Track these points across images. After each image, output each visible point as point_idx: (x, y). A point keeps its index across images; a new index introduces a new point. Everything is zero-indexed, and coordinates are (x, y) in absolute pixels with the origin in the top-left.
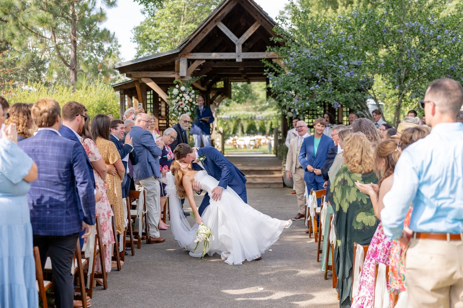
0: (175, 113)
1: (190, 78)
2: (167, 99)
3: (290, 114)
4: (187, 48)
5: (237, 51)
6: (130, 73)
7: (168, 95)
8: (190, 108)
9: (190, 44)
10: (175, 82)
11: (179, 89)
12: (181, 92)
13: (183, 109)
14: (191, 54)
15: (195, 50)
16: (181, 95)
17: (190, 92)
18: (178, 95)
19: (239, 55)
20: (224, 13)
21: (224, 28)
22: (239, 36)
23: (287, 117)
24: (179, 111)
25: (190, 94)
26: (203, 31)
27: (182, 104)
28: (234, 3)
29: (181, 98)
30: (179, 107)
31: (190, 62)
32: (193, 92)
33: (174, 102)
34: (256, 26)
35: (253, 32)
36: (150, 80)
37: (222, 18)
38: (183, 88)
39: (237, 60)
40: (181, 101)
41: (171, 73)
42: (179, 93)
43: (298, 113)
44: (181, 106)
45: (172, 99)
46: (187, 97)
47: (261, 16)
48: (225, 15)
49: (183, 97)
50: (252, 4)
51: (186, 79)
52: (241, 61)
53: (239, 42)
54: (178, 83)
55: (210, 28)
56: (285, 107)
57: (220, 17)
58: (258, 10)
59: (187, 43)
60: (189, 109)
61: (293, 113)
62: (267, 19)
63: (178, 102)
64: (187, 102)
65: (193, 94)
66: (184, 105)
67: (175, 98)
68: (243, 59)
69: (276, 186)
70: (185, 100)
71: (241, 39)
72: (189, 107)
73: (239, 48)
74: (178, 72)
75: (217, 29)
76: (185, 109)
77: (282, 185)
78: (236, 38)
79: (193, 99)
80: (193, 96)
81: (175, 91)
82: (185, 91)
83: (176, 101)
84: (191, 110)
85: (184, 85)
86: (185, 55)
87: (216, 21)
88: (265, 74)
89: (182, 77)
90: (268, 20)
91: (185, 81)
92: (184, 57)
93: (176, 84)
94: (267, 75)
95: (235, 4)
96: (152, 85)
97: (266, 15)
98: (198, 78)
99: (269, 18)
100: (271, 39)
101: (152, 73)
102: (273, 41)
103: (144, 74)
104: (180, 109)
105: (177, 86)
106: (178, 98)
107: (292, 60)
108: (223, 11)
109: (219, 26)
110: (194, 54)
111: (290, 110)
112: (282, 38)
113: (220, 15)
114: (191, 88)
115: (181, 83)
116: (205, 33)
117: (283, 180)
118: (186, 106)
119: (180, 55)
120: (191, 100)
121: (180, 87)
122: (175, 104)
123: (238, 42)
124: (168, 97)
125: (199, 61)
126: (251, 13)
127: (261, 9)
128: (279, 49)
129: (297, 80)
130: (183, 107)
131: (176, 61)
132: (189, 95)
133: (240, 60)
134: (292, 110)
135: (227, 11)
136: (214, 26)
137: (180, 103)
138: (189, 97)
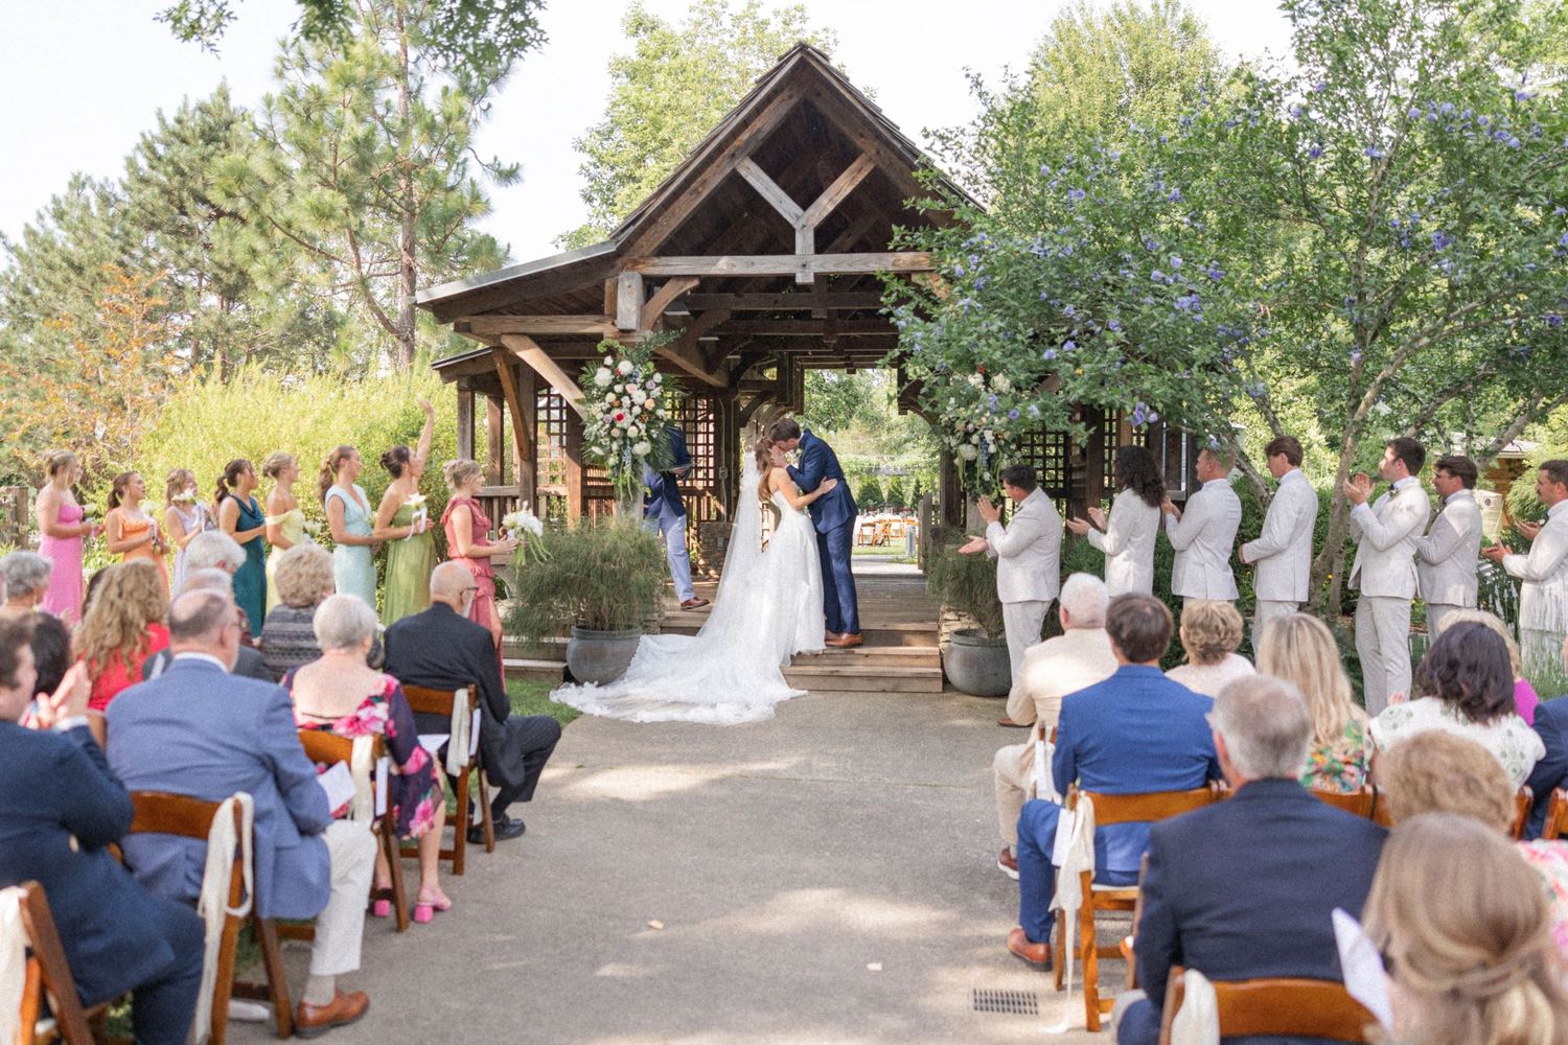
0: (601, 445)
1: (649, 334)
2: (577, 401)
3: (967, 452)
4: (642, 241)
5: (798, 251)
6: (465, 320)
7: (581, 387)
8: (647, 431)
9: (652, 230)
10: (601, 348)
11: (614, 369)
12: (620, 379)
13: (624, 431)
14: (656, 260)
15: (669, 249)
16: (618, 388)
17: (648, 377)
18: (610, 389)
19: (805, 264)
20: (759, 131)
21: (758, 179)
22: (805, 203)
23: (956, 461)
24: (613, 439)
25: (649, 385)
26: (694, 185)
27: (620, 417)
28: (791, 97)
29: (619, 396)
30: (613, 425)
31: (651, 284)
32: (658, 377)
33: (596, 409)
34: (860, 171)
35: (849, 190)
36: (528, 341)
37: (753, 146)
38: (625, 367)
39: (799, 280)
40: (620, 406)
41: (591, 318)
42: (615, 382)
43: (992, 449)
44: (619, 424)
45: (591, 400)
46: (639, 396)
47: (878, 136)
48: (761, 136)
49: (625, 393)
50: (848, 96)
51: (638, 339)
52: (811, 280)
53: (804, 221)
54: (611, 351)
55: (715, 178)
56: (950, 428)
57: (748, 142)
58: (866, 114)
59: (641, 224)
60: (643, 433)
61: (976, 446)
62: (895, 142)
63: (609, 411)
64: (637, 410)
65: (657, 385)
66: (628, 419)
67: (601, 398)
68: (816, 276)
69: (917, 686)
70: (633, 404)
71: (811, 210)
72: (642, 426)
73: (804, 241)
74: (614, 315)
75: (735, 179)
76: (632, 432)
77: (939, 685)
78: (797, 209)
79: (656, 400)
80: (656, 392)
81: (603, 376)
82: (631, 376)
83: (605, 406)
84: (650, 437)
85: (629, 358)
86: (636, 263)
87: (733, 155)
88: (883, 311)
89: (625, 332)
90: (899, 146)
91: (633, 345)
92: (633, 269)
93: (605, 355)
94: (890, 314)
95: (795, 100)
96: (533, 357)
97: (892, 129)
98: (673, 335)
99: (901, 140)
100: (908, 204)
101: (532, 319)
102: (913, 208)
103: (510, 323)
104: (615, 433)
105: (609, 360)
106: (611, 397)
107: (978, 265)
108: (757, 124)
109: (743, 173)
110: (664, 260)
111: (966, 438)
112: (945, 200)
113: (745, 136)
114: (651, 365)
115: (622, 349)
116: (699, 193)
117: (942, 667)
118: (633, 424)
119: (619, 262)
120: (650, 404)
121: (616, 363)
122: (600, 416)
123: (802, 221)
124: (580, 395)
125: (681, 283)
126: (846, 130)
127: (876, 113)
128: (933, 235)
129: (994, 328)
130: (625, 426)
131: (608, 283)
132: (643, 387)
133: (807, 276)
134: (975, 439)
135: (766, 123)
136: (728, 170)
137: (616, 412)
138: (643, 394)
